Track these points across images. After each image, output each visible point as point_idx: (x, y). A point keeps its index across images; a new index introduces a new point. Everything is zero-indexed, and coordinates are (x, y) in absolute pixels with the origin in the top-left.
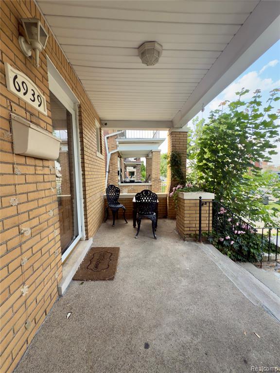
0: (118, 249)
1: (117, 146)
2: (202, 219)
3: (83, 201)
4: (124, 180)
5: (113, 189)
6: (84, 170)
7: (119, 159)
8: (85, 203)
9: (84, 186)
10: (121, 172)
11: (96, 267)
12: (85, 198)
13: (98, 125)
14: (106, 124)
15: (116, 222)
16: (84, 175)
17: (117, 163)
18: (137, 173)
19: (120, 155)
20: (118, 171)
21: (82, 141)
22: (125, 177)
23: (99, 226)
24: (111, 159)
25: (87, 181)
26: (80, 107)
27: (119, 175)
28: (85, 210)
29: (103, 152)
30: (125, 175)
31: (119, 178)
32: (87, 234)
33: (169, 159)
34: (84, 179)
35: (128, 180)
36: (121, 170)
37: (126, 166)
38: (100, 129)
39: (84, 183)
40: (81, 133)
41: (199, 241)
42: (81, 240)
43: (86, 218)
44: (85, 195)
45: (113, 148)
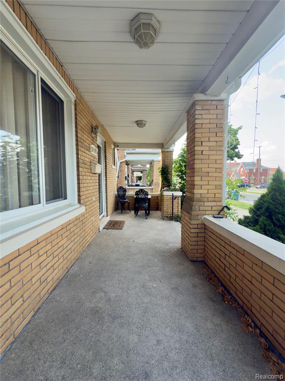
0: (124, 221)
1: (125, 156)
2: (174, 207)
3: (105, 194)
4: (130, 184)
5: (121, 190)
6: (106, 177)
7: (127, 166)
8: (106, 195)
9: (106, 186)
10: (128, 177)
11: (113, 226)
12: (106, 193)
13: (113, 146)
14: (118, 146)
15: (123, 211)
16: (106, 180)
17: (125, 170)
18: (144, 177)
19: (127, 163)
20: (126, 177)
21: (106, 161)
22: (132, 181)
23: (113, 213)
24: (120, 167)
25: (108, 183)
26: (105, 143)
27: (126, 179)
28: (107, 200)
29: (116, 164)
30: (132, 180)
31: (126, 182)
32: (107, 213)
33: (160, 169)
34: (106, 182)
35: (134, 184)
36: (128, 175)
37: (133, 171)
38: (114, 149)
39: (106, 184)
40: (105, 157)
41: (172, 220)
42: (103, 216)
43: (107, 204)
44: (106, 191)
45: (122, 158)
